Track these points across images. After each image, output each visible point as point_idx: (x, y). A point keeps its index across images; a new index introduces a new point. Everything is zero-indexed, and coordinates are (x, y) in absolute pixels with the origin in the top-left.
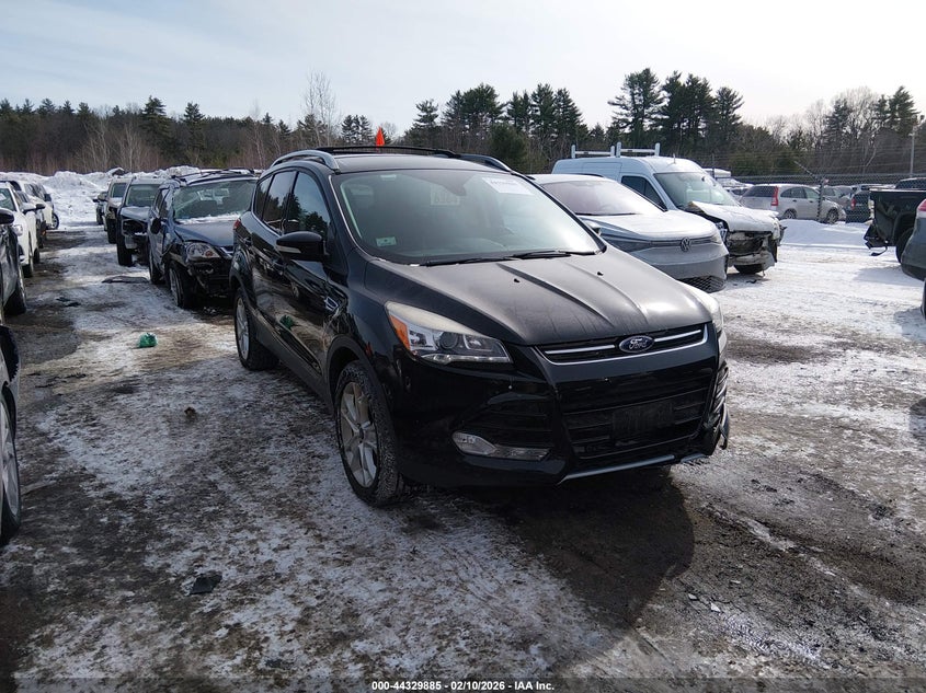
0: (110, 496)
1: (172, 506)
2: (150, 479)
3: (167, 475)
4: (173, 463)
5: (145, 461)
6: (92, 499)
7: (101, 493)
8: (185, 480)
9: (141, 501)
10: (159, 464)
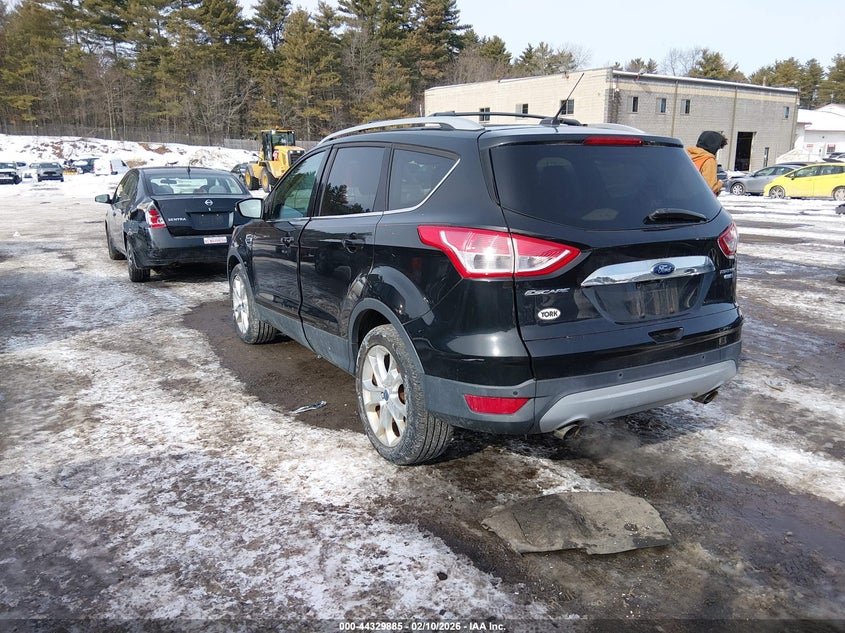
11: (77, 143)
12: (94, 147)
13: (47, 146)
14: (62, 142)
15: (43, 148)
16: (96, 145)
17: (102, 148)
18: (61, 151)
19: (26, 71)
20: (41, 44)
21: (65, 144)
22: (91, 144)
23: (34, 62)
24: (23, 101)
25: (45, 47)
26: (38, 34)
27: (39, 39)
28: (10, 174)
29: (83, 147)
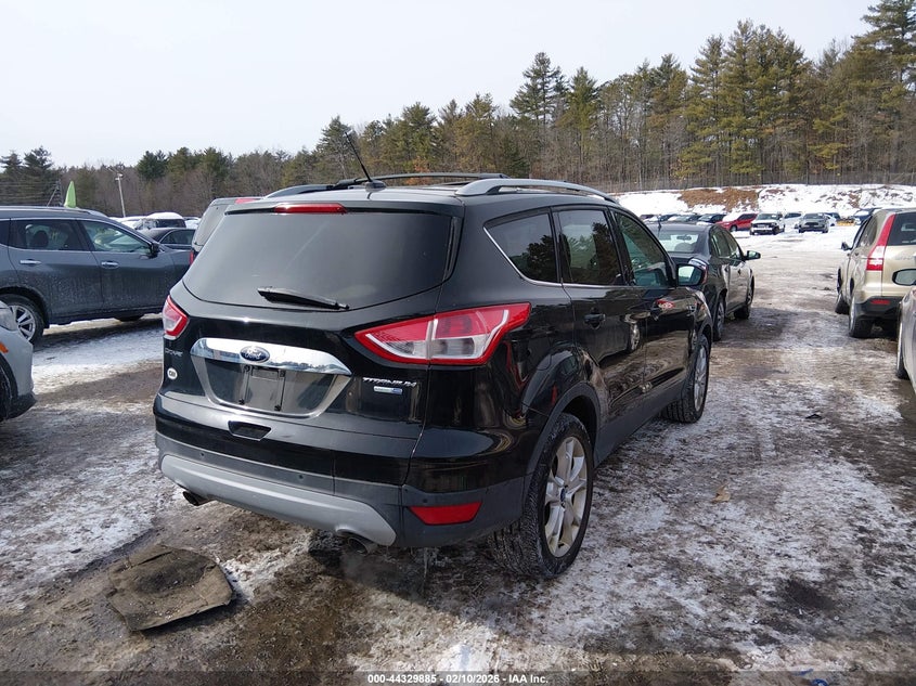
0: (853, 462)
1: (812, 447)
2: (820, 465)
3: (806, 464)
4: (796, 469)
5: (819, 477)
6: (869, 463)
7: (862, 465)
8: (794, 457)
9: (832, 454)
10: (807, 472)
11: (878, 192)
12: (896, 195)
13: (844, 195)
14: (861, 191)
15: (838, 197)
16: (898, 192)
17: (905, 196)
18: (858, 200)
19: (838, 118)
20: (859, 88)
21: (864, 192)
22: (894, 192)
23: (848, 108)
24: (827, 150)
25: (862, 91)
26: (859, 77)
27: (859, 83)
28: (770, 225)
29: (883, 195)
